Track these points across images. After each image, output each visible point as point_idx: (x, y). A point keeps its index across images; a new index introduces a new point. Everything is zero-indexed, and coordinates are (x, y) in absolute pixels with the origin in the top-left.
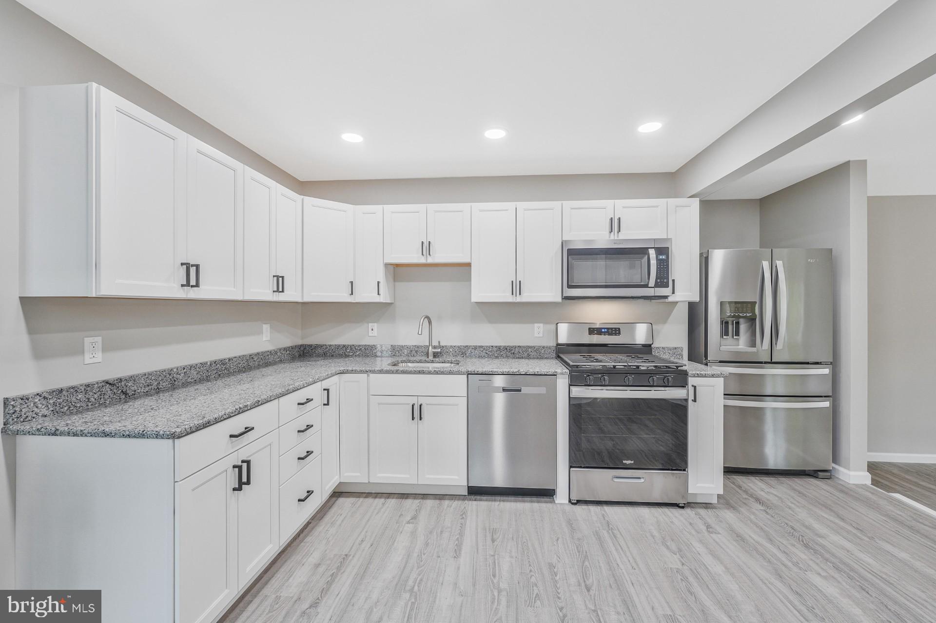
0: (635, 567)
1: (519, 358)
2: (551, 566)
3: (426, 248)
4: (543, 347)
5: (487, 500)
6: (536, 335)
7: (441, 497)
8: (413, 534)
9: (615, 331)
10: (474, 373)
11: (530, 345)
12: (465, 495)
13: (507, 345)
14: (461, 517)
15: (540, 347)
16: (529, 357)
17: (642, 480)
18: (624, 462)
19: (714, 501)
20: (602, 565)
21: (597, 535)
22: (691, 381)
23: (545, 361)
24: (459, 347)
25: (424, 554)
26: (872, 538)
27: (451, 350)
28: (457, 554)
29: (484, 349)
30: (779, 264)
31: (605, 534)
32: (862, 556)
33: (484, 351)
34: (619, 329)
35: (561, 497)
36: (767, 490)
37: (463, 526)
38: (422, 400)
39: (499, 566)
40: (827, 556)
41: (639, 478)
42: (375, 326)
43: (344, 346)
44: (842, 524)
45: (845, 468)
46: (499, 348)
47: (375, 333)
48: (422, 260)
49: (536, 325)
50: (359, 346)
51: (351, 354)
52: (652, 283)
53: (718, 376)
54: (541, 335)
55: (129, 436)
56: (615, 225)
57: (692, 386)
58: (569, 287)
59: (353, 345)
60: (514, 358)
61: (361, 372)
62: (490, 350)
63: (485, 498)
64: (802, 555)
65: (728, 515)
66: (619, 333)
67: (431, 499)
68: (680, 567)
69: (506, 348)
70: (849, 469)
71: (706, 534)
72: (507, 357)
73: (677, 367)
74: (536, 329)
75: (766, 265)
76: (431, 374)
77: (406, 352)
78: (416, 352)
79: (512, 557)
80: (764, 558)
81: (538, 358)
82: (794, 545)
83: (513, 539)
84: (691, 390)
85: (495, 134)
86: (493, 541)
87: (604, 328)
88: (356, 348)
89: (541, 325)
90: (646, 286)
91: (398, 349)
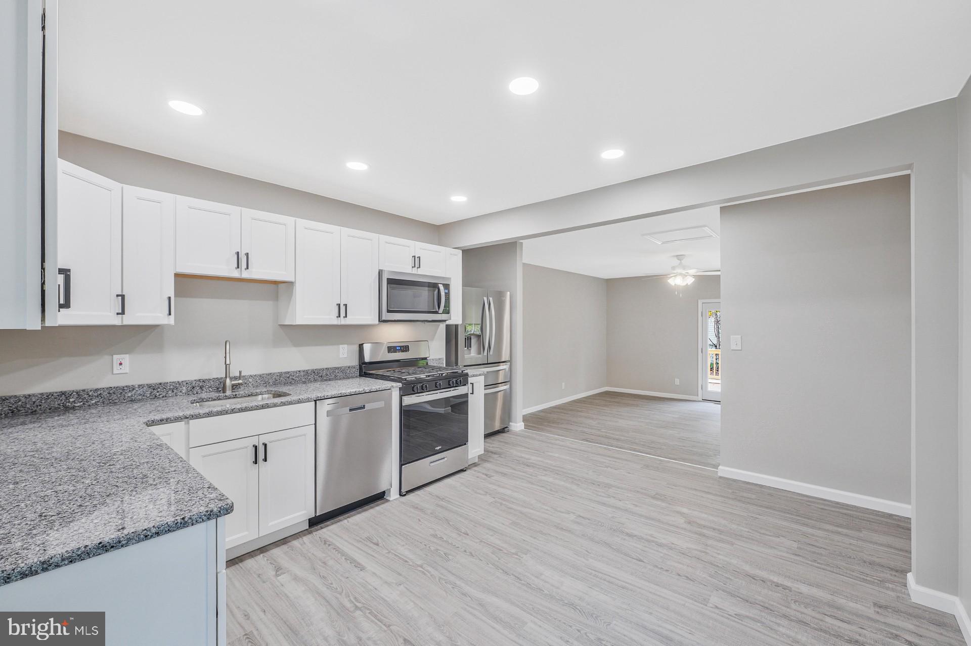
0: (476, 511)
1: (326, 380)
2: (435, 536)
3: (241, 259)
4: (349, 368)
5: (333, 524)
6: (341, 356)
7: (284, 541)
8: (296, 578)
9: (405, 349)
10: (323, 398)
11: (337, 366)
12: (307, 530)
13: (315, 368)
14: (327, 546)
15: (346, 367)
16: (336, 378)
17: (446, 459)
18: (436, 449)
19: (476, 460)
20: (459, 519)
21: (438, 505)
22: (470, 380)
23: (351, 380)
24: (260, 376)
25: (332, 584)
26: (543, 453)
27: (251, 380)
28: (362, 569)
29: (291, 375)
30: (491, 299)
31: (442, 503)
32: (547, 461)
33: (291, 377)
34: (408, 346)
35: (394, 495)
36: (491, 446)
37: (337, 549)
38: (264, 439)
39: (402, 555)
40: (538, 467)
41: (444, 458)
42: (126, 358)
43: (63, 393)
44: (529, 450)
45: (514, 423)
46: (306, 372)
47: (126, 368)
48: (236, 274)
49: (341, 346)
50: (97, 390)
51: (79, 404)
52: (441, 311)
53: (480, 375)
54: (346, 356)
55: (158, 534)
56: (417, 261)
57: (471, 383)
58: (389, 311)
59: (84, 391)
60: (322, 381)
61: (177, 419)
62: (297, 375)
63: (328, 523)
64: (530, 470)
65: (487, 465)
66: (408, 350)
67: (273, 549)
68: (494, 500)
69: (313, 371)
70: (516, 423)
71: (489, 479)
72: (315, 380)
73: (462, 371)
74: (341, 349)
75: (485, 299)
76: (278, 406)
77: (184, 389)
78: (201, 388)
79: (403, 545)
80: (520, 478)
81: (344, 378)
82: (524, 468)
83: (390, 536)
84: (470, 386)
85: (357, 166)
86: (377, 545)
87: (399, 346)
88: (90, 394)
89: (346, 346)
90: (436, 312)
91: (172, 387)
